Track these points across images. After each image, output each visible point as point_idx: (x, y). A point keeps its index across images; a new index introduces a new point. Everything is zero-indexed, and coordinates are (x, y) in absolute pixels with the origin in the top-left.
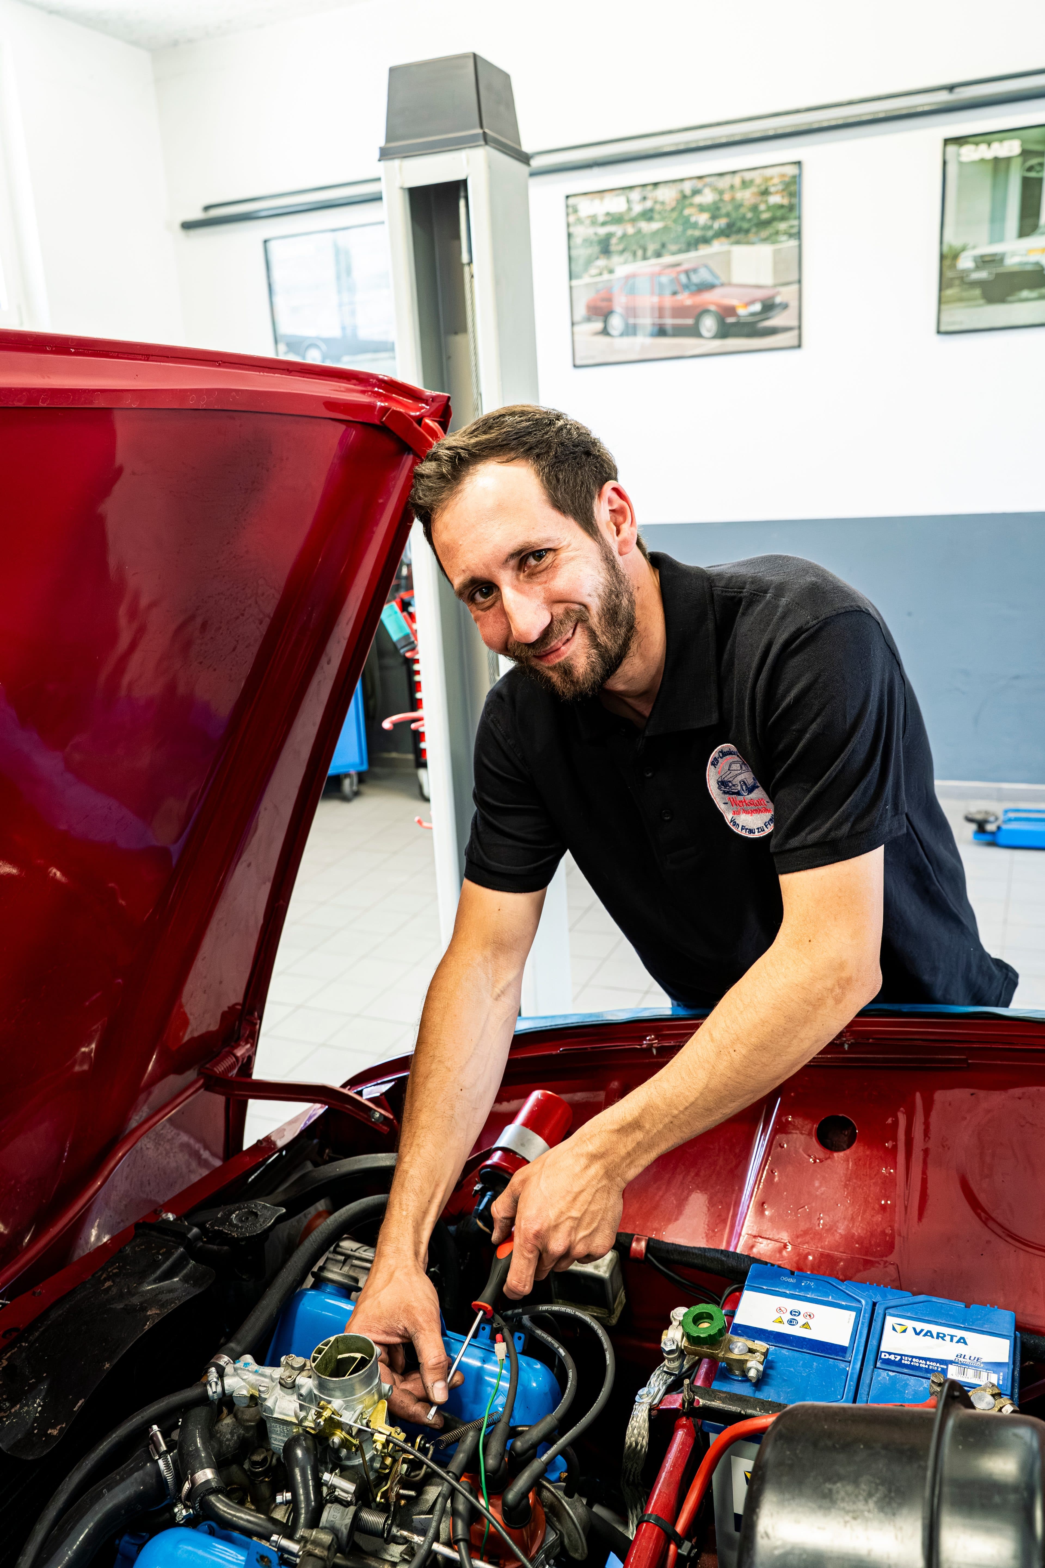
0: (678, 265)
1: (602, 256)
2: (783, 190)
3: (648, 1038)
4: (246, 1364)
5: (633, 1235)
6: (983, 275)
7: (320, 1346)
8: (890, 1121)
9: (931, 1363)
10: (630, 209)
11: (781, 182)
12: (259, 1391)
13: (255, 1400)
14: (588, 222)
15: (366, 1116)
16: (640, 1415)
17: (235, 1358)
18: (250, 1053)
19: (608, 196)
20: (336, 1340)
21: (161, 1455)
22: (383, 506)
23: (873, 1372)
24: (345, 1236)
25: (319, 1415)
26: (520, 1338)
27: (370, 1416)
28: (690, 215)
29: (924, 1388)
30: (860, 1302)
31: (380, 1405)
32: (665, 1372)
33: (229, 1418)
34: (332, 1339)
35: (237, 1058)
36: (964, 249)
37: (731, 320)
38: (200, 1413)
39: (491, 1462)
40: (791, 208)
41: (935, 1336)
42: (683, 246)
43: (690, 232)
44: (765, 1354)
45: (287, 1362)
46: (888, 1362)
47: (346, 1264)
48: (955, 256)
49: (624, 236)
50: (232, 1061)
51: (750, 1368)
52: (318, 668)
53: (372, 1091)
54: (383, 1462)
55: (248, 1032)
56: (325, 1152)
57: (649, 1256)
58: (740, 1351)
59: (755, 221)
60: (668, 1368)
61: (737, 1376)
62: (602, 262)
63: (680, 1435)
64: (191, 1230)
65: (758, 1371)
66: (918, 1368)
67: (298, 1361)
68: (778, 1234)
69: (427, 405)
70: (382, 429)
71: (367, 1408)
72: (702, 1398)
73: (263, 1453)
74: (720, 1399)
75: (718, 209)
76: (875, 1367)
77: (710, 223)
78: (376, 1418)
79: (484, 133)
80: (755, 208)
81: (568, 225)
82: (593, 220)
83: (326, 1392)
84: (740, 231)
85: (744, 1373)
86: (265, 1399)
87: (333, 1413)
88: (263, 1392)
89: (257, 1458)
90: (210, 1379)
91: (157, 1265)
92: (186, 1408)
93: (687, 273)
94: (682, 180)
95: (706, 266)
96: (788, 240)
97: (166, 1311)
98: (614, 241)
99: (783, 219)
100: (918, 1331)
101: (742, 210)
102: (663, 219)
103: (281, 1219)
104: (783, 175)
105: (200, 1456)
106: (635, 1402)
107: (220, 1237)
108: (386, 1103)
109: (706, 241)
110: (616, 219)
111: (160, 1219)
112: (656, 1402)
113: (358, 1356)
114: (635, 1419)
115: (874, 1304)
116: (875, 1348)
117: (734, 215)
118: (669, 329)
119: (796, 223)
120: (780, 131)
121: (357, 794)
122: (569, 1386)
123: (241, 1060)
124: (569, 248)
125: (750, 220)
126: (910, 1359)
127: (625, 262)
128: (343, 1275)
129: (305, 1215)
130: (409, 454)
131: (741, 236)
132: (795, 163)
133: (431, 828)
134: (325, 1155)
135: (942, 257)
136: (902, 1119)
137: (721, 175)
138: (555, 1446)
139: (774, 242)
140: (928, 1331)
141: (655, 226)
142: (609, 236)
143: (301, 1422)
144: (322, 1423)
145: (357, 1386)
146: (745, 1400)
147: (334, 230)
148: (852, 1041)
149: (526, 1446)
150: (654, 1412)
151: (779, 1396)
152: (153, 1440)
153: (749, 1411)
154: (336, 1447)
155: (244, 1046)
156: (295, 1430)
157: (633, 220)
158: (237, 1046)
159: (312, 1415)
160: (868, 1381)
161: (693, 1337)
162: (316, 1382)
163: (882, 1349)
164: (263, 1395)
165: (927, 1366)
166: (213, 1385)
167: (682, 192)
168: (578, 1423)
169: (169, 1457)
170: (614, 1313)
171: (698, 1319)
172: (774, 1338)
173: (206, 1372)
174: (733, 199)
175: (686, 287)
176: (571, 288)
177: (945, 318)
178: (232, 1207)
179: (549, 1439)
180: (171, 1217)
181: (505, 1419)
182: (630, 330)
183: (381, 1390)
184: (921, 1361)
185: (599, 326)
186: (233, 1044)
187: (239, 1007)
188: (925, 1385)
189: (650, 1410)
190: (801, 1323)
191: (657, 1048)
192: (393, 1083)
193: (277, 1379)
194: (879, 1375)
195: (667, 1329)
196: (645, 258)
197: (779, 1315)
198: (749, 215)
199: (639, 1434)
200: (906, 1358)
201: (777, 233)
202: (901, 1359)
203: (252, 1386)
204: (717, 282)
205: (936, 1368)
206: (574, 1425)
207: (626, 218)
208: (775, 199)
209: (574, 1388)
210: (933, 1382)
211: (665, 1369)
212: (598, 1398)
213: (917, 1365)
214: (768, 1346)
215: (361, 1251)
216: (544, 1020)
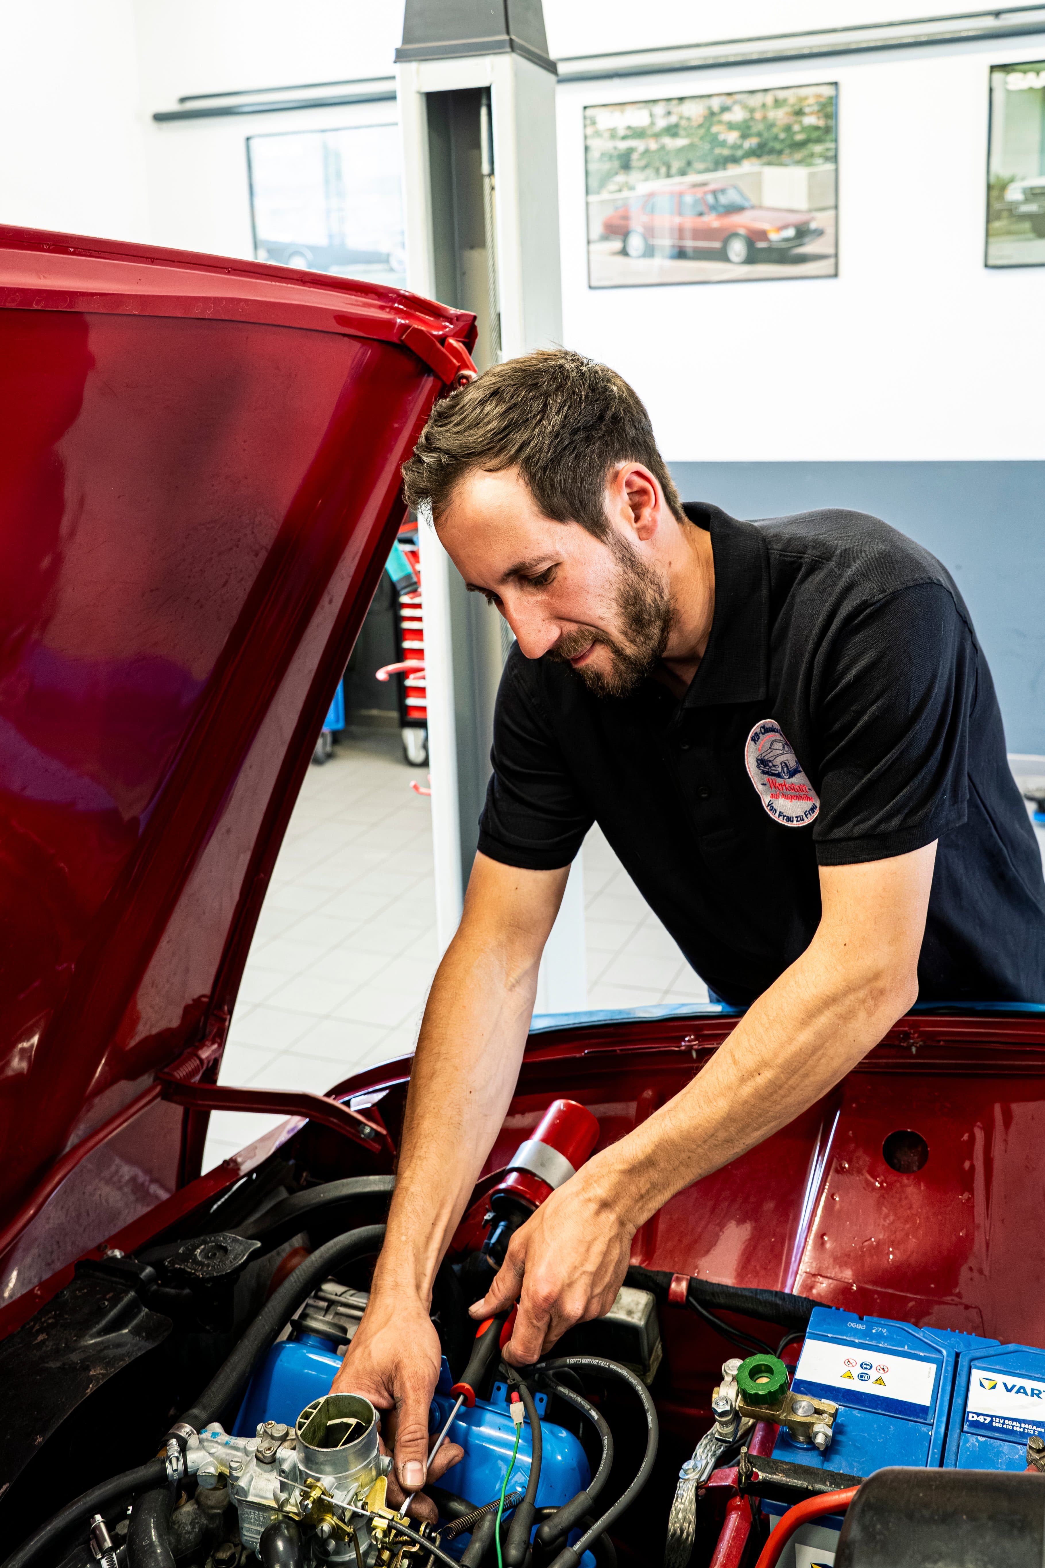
0: (704, 184)
1: (622, 171)
2: (819, 111)
3: (687, 1039)
4: (214, 1435)
5: (672, 1274)
6: (1032, 208)
7: (307, 1409)
8: (966, 1137)
9: (1027, 1426)
10: (653, 124)
11: (817, 103)
12: (231, 1467)
13: (224, 1480)
14: (607, 135)
15: (353, 1131)
16: (685, 1495)
17: (200, 1428)
18: (217, 1055)
19: (628, 108)
20: (327, 1401)
21: (105, 1553)
22: (400, 431)
23: (960, 1436)
24: (330, 1277)
25: (306, 1495)
26: (541, 1400)
27: (366, 1497)
28: (717, 134)
29: (1020, 1456)
30: (940, 1352)
31: (378, 1483)
32: (717, 1439)
33: (188, 1504)
34: (322, 1400)
35: (201, 1060)
36: (1012, 180)
37: (761, 245)
38: (156, 1497)
39: (514, 1553)
40: (828, 130)
41: (1029, 1392)
42: (711, 166)
43: (717, 151)
44: (834, 1415)
45: (265, 1431)
46: (976, 1424)
47: (329, 1312)
48: (1003, 187)
49: (647, 151)
50: (196, 1064)
51: (817, 1433)
52: (319, 608)
53: (360, 1101)
54: (379, 1557)
55: (215, 1030)
56: (302, 1176)
57: (691, 1299)
58: (805, 1412)
59: (788, 142)
60: (720, 1434)
61: (802, 1443)
62: (621, 178)
63: (733, 1520)
64: (143, 1270)
65: (826, 1436)
66: (1012, 1432)
67: (279, 1429)
68: (841, 1272)
69: (451, 324)
70: (401, 348)
71: (362, 1486)
72: (761, 1470)
73: (230, 1548)
74: (782, 1472)
75: (749, 127)
76: (962, 1431)
77: (739, 142)
78: (374, 1500)
79: (511, 40)
80: (788, 129)
81: (586, 137)
82: (613, 134)
83: (314, 1467)
84: (772, 151)
85: (810, 1440)
86: (238, 1478)
87: (323, 1493)
88: (236, 1469)
89: (223, 1555)
90: (169, 1454)
91: (101, 1313)
92: (136, 1493)
93: (714, 193)
94: (710, 96)
95: (735, 187)
96: (823, 164)
97: (112, 1371)
98: (635, 156)
99: (819, 141)
100: (1009, 1388)
101: (775, 130)
102: (688, 136)
103: (255, 1255)
104: (819, 96)
105: (155, 1552)
106: (679, 1478)
107: (182, 1278)
108: (378, 1115)
109: (735, 160)
110: (639, 133)
111: (105, 1257)
112: (704, 1477)
113: (353, 1421)
114: (679, 1500)
115: (957, 1355)
116: (961, 1408)
117: (766, 135)
118: (689, 251)
119: (832, 145)
120: (815, 51)
121: (330, 756)
122: (604, 1456)
123: (206, 1062)
124: (586, 162)
125: (783, 141)
126: (1002, 1421)
127: (647, 179)
128: (328, 1323)
129: (278, 1254)
130: (428, 376)
131: (772, 158)
132: (832, 84)
133: (429, 795)
134: (303, 1179)
135: (989, 187)
136: (979, 1135)
137: (752, 92)
138: (590, 1531)
139: (810, 165)
140: (1021, 1388)
141: (681, 142)
142: (630, 151)
143: (281, 1506)
144: (310, 1506)
145: (351, 1458)
146: (812, 1473)
147: (323, 131)
148: (921, 1043)
149: (555, 1532)
150: (702, 1492)
151: (852, 1467)
152: (95, 1534)
153: (818, 1486)
154: (325, 1536)
155: (209, 1047)
156: (273, 1518)
157: (657, 136)
158: (202, 1046)
159: (296, 1495)
160: (954, 1449)
161: (750, 1394)
162: (302, 1455)
163: (969, 1409)
164: (235, 1473)
165: (1022, 1430)
166: (174, 1461)
167: (710, 108)
168: (616, 1501)
169: (114, 1555)
170: (649, 1370)
171: (755, 1373)
172: (843, 1396)
173: (165, 1444)
174: (765, 118)
175: (713, 208)
176: (587, 204)
177: (992, 251)
178: (196, 1241)
179: (580, 1525)
180: (118, 1253)
181: (528, 1499)
182: (649, 252)
183: (380, 1466)
184: (1014, 1423)
185: (617, 245)
186: (197, 1044)
187: (204, 999)
188: (1021, 1453)
189: (697, 1488)
190: (873, 1379)
191: (697, 1051)
192: (387, 1091)
193: (252, 1452)
194: (967, 1441)
195: (719, 1385)
196: (668, 175)
197: (849, 1368)
198: (782, 136)
199: (685, 1518)
200: (998, 1419)
201: (812, 155)
202: (992, 1421)
203: (222, 1462)
204: (746, 204)
205: (1032, 1432)
206: (612, 1504)
207: (649, 132)
208: (810, 120)
209: (610, 1459)
210: (1031, 1447)
211: (717, 1436)
212: (639, 1470)
213: (1011, 1428)
214: (837, 1406)
215: (347, 1295)
216: (566, 1018)
